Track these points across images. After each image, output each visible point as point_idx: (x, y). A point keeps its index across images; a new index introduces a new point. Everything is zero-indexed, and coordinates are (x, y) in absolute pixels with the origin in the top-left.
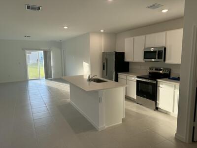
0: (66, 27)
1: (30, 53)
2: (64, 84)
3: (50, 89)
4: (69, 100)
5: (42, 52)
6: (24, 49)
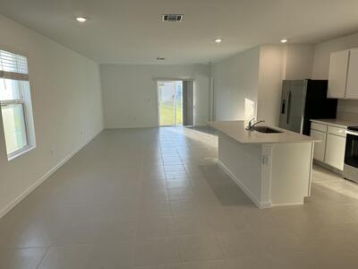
0: (218, 41)
1: (162, 85)
4: (216, 160)
5: (180, 83)
6: (156, 79)
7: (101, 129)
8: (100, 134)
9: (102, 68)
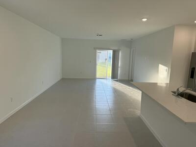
0: (144, 20)
1: (100, 53)
2: (131, 88)
3: (116, 91)
5: (111, 52)
6: (96, 49)
7: (59, 78)
8: (59, 82)
9: (63, 41)
